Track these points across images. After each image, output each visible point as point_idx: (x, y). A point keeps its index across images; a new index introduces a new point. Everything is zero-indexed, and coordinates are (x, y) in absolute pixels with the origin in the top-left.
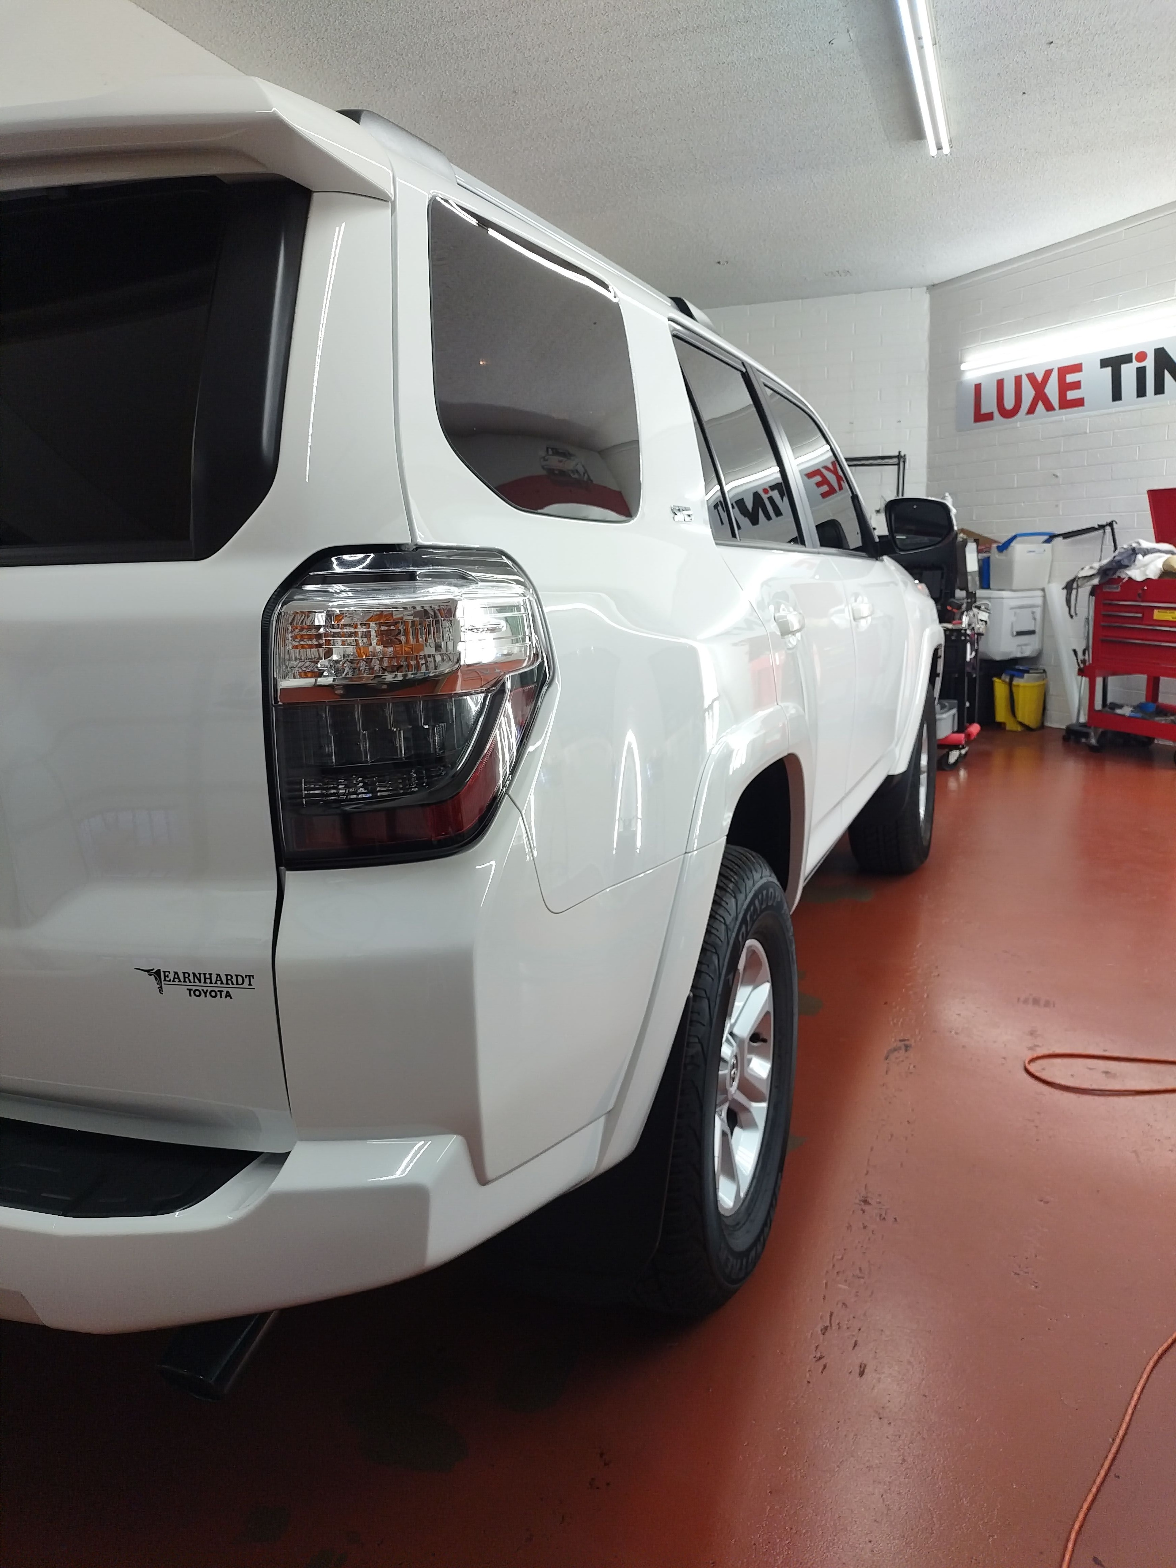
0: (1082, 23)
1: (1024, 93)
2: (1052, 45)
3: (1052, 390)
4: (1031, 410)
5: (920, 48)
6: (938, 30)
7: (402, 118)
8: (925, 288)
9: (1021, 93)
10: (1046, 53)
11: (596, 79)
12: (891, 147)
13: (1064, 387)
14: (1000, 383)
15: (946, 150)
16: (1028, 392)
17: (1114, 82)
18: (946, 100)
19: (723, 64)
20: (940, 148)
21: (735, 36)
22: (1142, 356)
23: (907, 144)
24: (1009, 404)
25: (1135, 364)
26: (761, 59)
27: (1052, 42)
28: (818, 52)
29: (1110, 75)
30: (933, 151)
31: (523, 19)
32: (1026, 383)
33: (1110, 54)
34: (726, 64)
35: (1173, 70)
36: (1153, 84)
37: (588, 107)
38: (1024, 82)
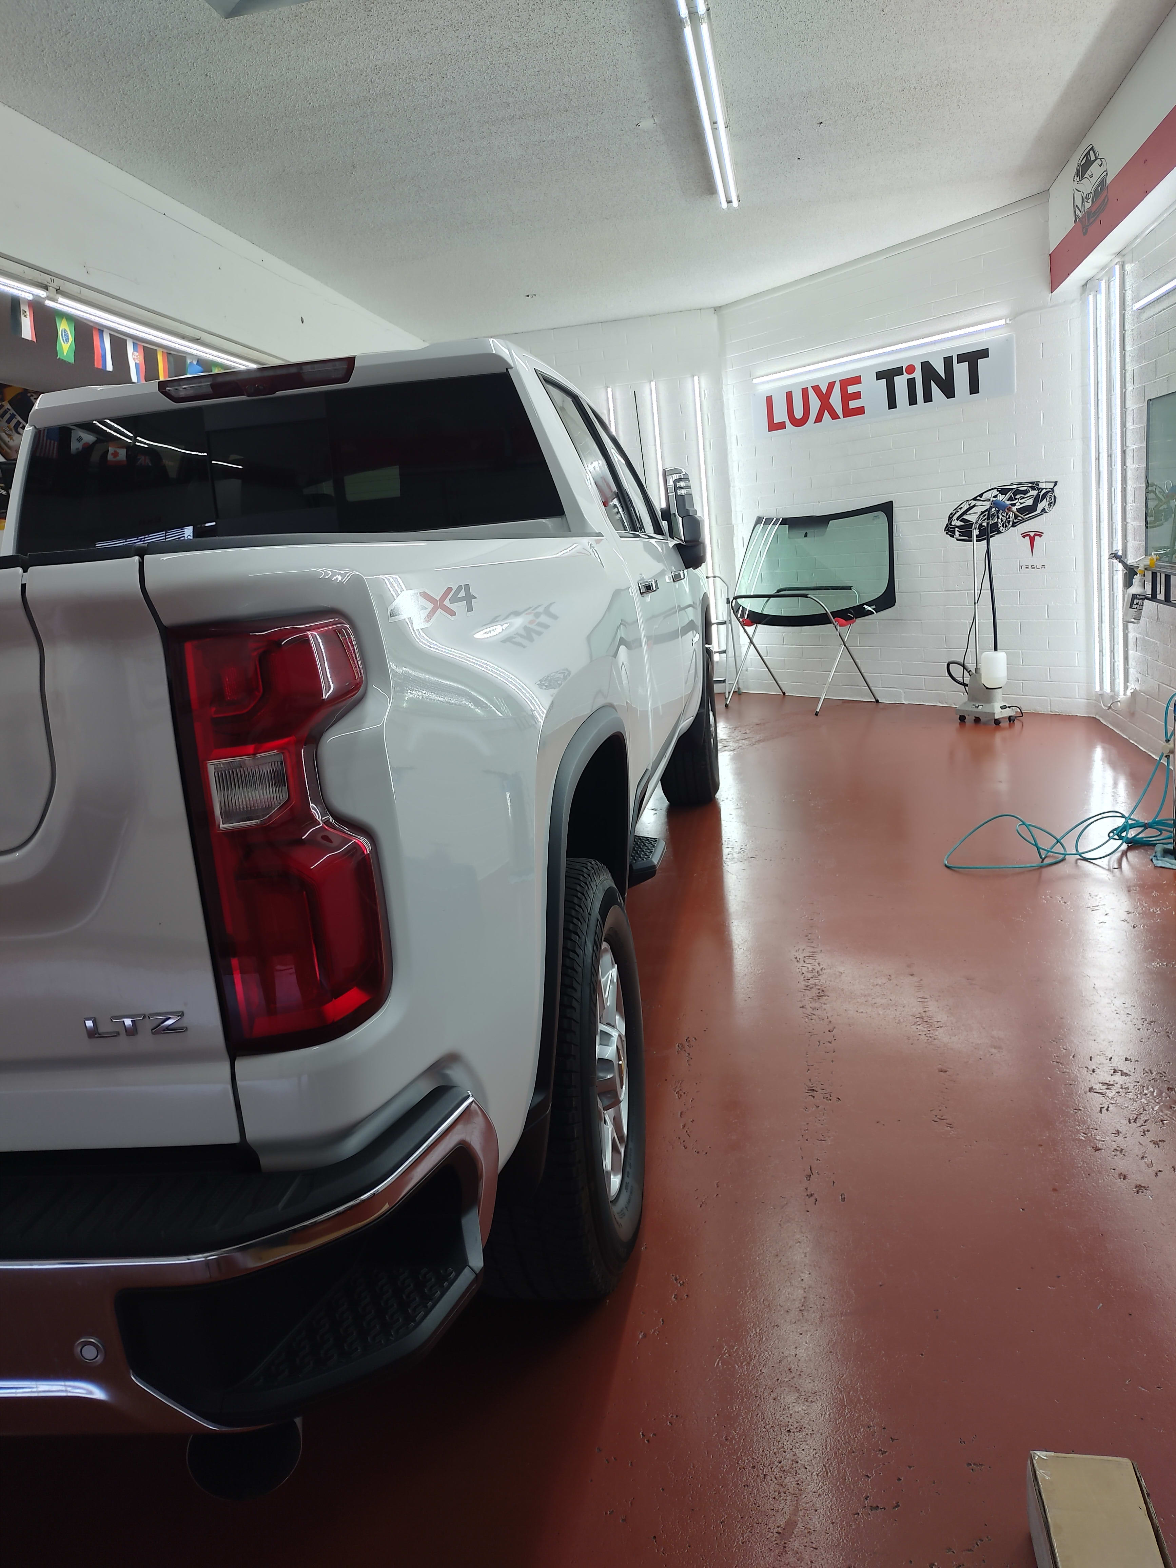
0: (846, 108)
1: (799, 159)
2: (822, 124)
3: (836, 400)
4: (819, 419)
5: (715, 130)
6: (728, 115)
7: (244, 188)
8: (713, 309)
9: (797, 159)
10: (816, 130)
11: (429, 154)
12: (686, 201)
13: (846, 398)
14: (789, 395)
15: (735, 204)
16: (815, 404)
17: (872, 150)
18: (735, 164)
19: (543, 142)
20: (729, 202)
21: (555, 122)
22: (911, 369)
23: (700, 198)
24: (799, 414)
25: (906, 376)
26: (577, 137)
27: (821, 123)
28: (627, 132)
29: (868, 145)
30: (724, 205)
31: (369, 111)
32: (812, 395)
33: (868, 130)
34: (546, 142)
35: (920, 140)
36: (904, 151)
37: (419, 176)
38: (799, 150)
